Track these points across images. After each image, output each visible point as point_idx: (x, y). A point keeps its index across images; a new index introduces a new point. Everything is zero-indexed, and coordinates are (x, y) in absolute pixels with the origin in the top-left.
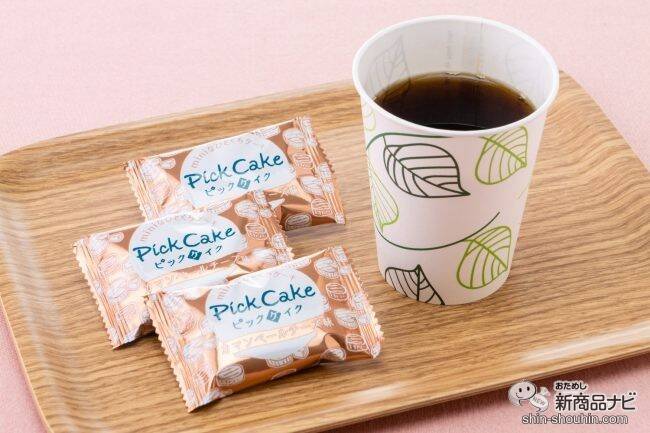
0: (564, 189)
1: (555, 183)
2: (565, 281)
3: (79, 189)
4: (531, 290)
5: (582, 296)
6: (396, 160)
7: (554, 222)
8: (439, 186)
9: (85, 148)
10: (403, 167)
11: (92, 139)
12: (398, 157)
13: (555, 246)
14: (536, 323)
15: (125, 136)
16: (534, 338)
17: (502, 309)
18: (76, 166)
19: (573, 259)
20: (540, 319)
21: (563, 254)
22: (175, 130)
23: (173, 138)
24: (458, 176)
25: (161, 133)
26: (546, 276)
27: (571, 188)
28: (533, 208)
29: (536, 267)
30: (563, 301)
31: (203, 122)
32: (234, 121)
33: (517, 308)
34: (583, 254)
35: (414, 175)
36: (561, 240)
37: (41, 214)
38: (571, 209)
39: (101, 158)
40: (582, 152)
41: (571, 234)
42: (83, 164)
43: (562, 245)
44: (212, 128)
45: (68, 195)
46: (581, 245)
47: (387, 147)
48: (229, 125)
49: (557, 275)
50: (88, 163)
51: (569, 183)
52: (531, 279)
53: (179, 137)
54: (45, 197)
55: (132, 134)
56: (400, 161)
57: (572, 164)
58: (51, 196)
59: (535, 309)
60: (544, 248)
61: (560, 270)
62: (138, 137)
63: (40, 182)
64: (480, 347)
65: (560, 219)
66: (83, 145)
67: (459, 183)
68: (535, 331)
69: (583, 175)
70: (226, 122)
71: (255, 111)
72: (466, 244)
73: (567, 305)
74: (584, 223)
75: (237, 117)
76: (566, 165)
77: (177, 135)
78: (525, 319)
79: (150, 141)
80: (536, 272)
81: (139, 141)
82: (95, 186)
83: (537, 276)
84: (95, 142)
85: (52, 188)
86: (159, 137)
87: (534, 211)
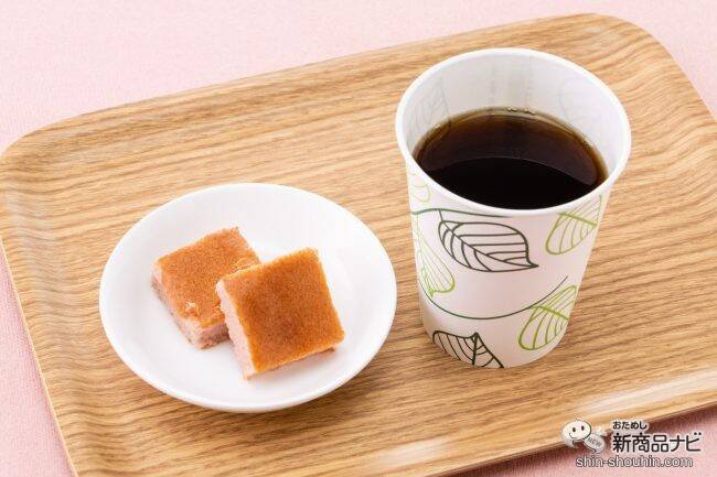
0: (648, 186)
1: (640, 177)
2: (650, 304)
3: (110, 177)
4: (612, 315)
5: (668, 324)
6: (454, 235)
7: (638, 228)
8: (505, 261)
9: (115, 128)
10: (463, 243)
11: (123, 116)
12: (457, 232)
13: (637, 259)
14: (617, 357)
15: (159, 113)
16: (615, 376)
17: (580, 338)
18: (105, 148)
19: (658, 276)
20: (620, 351)
21: (647, 268)
22: (215, 106)
23: (214, 115)
24: (527, 251)
25: (201, 109)
26: (630, 297)
27: (657, 184)
28: (615, 209)
29: (617, 286)
30: (645, 329)
31: (247, 96)
32: (281, 94)
33: (596, 337)
34: (670, 269)
35: (475, 251)
36: (644, 252)
37: (67, 209)
38: (657, 211)
39: (135, 138)
40: (671, 137)
41: (657, 244)
42: (114, 146)
43: (646, 258)
44: (258, 103)
45: (98, 185)
46: (668, 258)
47: (443, 222)
48: (277, 99)
49: (640, 296)
50: (119, 144)
51: (656, 177)
52: (611, 301)
53: (221, 114)
54: (71, 187)
55: (167, 111)
56: (459, 237)
57: (659, 153)
58: (79, 185)
59: (615, 339)
60: (626, 262)
61: (644, 290)
62: (174, 114)
63: (65, 169)
64: (554, 386)
65: (644, 224)
66: (113, 124)
67: (527, 257)
68: (615, 366)
69: (671, 168)
70: (274, 95)
71: (307, 83)
72: (532, 311)
73: (651, 334)
74: (672, 229)
75: (286, 89)
76: (653, 154)
77: (219, 111)
78: (605, 351)
79: (187, 119)
80: (618, 291)
81: (177, 118)
82: (129, 173)
83: (619, 297)
84: (127, 120)
85: (79, 175)
86: (198, 114)
87: (616, 213)
